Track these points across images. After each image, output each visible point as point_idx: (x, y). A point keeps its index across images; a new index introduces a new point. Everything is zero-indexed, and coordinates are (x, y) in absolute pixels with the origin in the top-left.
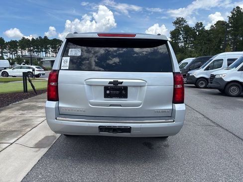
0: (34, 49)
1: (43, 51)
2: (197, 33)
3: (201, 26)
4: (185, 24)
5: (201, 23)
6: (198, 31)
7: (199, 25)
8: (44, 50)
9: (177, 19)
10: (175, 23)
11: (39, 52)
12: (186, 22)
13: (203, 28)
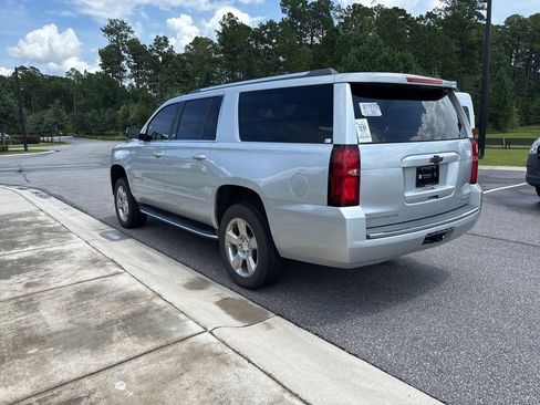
2: (160, 59)
3: (166, 45)
4: (131, 36)
5: (166, 39)
6: (161, 54)
7: (162, 42)
9: (112, 23)
10: (108, 31)
12: (132, 32)
13: (171, 50)
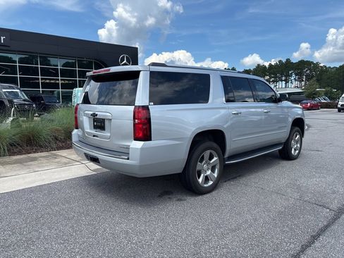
0: (271, 78)
1: (282, 81)
8: (283, 78)
11: (277, 82)
